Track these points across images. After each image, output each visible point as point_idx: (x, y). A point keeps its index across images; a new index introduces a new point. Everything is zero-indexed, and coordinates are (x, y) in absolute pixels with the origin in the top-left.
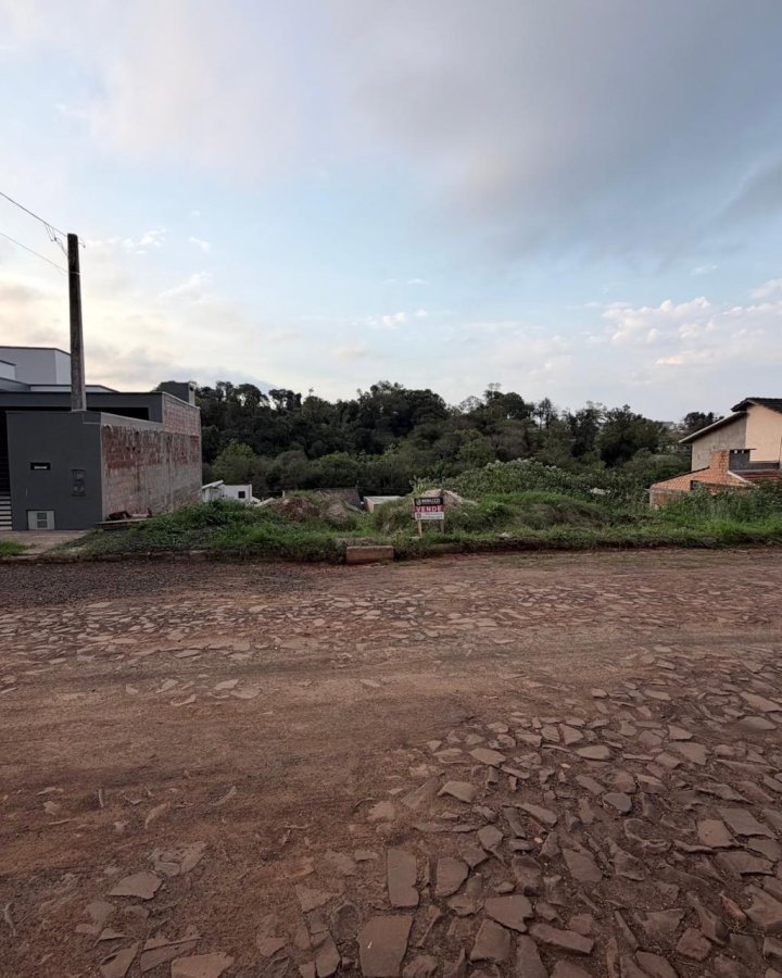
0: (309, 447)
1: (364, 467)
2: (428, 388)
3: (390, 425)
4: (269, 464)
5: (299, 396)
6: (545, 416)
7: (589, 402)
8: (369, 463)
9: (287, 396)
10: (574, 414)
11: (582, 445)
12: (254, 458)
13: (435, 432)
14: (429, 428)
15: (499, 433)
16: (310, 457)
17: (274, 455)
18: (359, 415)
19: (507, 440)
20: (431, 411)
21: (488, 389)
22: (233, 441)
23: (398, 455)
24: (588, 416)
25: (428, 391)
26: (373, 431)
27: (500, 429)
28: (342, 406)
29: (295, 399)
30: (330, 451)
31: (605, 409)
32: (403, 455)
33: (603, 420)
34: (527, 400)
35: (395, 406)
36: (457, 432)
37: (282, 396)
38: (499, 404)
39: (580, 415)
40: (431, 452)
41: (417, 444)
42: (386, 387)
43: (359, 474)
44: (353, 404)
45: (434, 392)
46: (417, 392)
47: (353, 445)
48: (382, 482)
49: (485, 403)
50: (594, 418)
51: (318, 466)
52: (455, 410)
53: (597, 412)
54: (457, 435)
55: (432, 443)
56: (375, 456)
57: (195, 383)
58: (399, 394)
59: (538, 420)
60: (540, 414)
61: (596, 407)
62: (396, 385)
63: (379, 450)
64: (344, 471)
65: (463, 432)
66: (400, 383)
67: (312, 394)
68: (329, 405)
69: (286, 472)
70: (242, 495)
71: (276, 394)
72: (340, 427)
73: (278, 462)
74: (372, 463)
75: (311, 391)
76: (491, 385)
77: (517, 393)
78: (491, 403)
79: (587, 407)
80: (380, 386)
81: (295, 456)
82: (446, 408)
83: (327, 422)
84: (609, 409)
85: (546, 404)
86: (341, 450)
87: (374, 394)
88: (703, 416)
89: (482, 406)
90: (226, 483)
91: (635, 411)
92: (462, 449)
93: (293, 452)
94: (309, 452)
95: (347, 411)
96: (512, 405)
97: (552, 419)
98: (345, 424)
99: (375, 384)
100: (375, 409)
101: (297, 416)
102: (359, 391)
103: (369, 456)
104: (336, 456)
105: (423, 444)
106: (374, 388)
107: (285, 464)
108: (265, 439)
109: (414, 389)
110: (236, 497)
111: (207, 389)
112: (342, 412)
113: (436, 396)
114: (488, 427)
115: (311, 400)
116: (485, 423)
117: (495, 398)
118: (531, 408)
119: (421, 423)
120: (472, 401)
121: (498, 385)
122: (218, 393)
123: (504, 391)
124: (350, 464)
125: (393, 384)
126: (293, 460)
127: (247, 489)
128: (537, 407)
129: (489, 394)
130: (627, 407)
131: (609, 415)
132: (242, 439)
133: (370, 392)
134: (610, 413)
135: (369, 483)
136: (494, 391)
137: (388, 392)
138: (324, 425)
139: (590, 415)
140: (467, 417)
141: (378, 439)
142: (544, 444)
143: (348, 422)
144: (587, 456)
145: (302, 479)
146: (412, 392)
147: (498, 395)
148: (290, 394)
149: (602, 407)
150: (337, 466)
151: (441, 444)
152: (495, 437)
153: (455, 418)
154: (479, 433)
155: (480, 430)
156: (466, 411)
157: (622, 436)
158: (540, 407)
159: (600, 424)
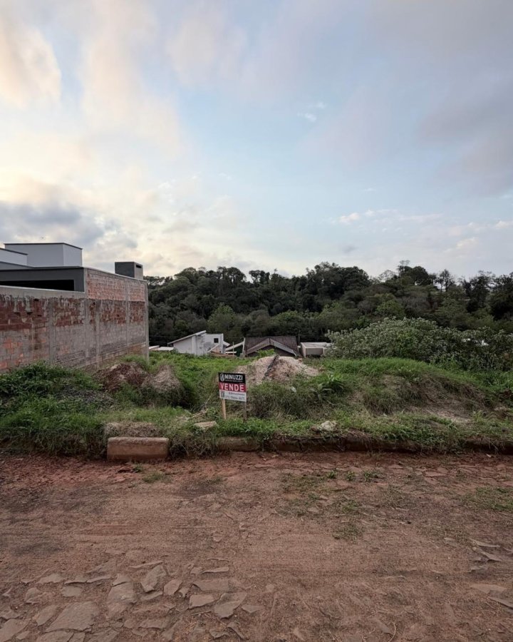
0: (272, 307)
1: (307, 321)
2: (356, 266)
3: (328, 292)
4: (243, 319)
5: (268, 274)
6: (445, 283)
7: (480, 271)
8: (311, 318)
9: (261, 275)
10: (468, 281)
11: (475, 303)
12: (234, 314)
13: (359, 295)
14: (355, 293)
15: (408, 296)
16: (271, 314)
17: (248, 313)
18: (307, 285)
19: (413, 301)
20: (357, 281)
21: (401, 265)
22: (221, 304)
23: (332, 311)
24: (479, 282)
25: (356, 268)
26: (316, 296)
27: (408, 293)
28: (296, 280)
29: (265, 276)
30: (285, 310)
31: (494, 276)
32: (335, 312)
33: (493, 285)
35: (332, 279)
36: (377, 295)
37: (257, 274)
38: (408, 275)
39: (474, 282)
40: (355, 310)
41: (346, 305)
42: (326, 266)
43: (303, 326)
44: (303, 279)
45: (360, 268)
46: (348, 269)
47: (302, 305)
48: (320, 331)
49: (398, 275)
50: (486, 283)
51: (275, 321)
52: (376, 280)
53: (487, 278)
54: (377, 298)
55: (356, 303)
56: (316, 313)
57: (204, 268)
58: (335, 270)
59: (439, 286)
60: (441, 281)
61: (486, 275)
62: (333, 264)
63: (320, 309)
64: (292, 324)
65: (381, 295)
66: (336, 263)
67: (276, 273)
68: (287, 279)
69: (254, 324)
70: (216, 340)
71: (253, 274)
72: (294, 294)
73: (249, 317)
74: (313, 318)
75: (275, 270)
76: (403, 262)
77: (422, 266)
78: (402, 274)
79: (479, 275)
80: (322, 266)
81: (261, 314)
82: (369, 279)
83: (286, 291)
84: (498, 276)
85: (446, 274)
86: (293, 310)
87: (317, 271)
89: (395, 277)
90: (208, 333)
92: (379, 308)
93: (262, 311)
94: (272, 310)
95: (299, 283)
96: (419, 275)
97: (450, 285)
98: (297, 292)
99: (318, 264)
100: (318, 281)
101: (265, 287)
102: (307, 269)
103: (311, 313)
104: (288, 314)
105: (351, 304)
106: (317, 267)
107: (254, 319)
108: (243, 303)
109: (346, 267)
110: (213, 341)
111: (211, 272)
112: (295, 283)
113: (361, 271)
114: (399, 292)
115: (275, 276)
116: (396, 289)
117: (406, 271)
118: (434, 277)
119: (349, 290)
120: (388, 274)
121: (408, 262)
122: (218, 274)
123: (412, 265)
124: (297, 319)
125: (331, 264)
126: (260, 316)
127: (220, 337)
128: (438, 276)
129: (401, 268)
131: (497, 280)
132: (228, 303)
133: (315, 270)
135: (310, 332)
136: (404, 265)
137: (327, 269)
138: (283, 293)
139: (482, 281)
140: (384, 284)
141: (320, 301)
142: (443, 303)
143: (300, 290)
144: (479, 312)
145: (264, 329)
146: (343, 269)
147: (407, 269)
148: (262, 273)
149: (491, 275)
150: (289, 320)
151: (362, 304)
152: (405, 299)
153: (374, 286)
154: (393, 296)
155: (393, 293)
156: (383, 281)
157: (509, 296)
158: (441, 276)
159: (489, 287)
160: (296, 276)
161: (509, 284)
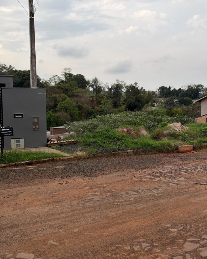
6: (95, 87)
7: (117, 80)
10: (110, 87)
15: (77, 96)
21: (65, 72)
24: (116, 88)
27: (75, 94)
31: (125, 84)
33: (124, 90)
36: (54, 95)
42: (4, 67)
49: (64, 79)
50: (120, 89)
52: (46, 83)
53: (121, 85)
54: (55, 98)
60: (93, 86)
61: (121, 83)
62: (10, 66)
76: (66, 69)
78: (68, 79)
79: (116, 83)
82: (41, 81)
85: (95, 81)
88: (166, 88)
89: (62, 81)
91: (139, 87)
96: (79, 81)
109: (22, 70)
114: (69, 93)
116: (67, 90)
117: (70, 77)
118: (88, 83)
120: (56, 77)
121: (70, 69)
125: (8, 67)
128: (91, 82)
129: (66, 74)
130: (136, 83)
134: (127, 86)
136: (68, 72)
137: (5, 71)
139: (118, 87)
147: (71, 75)
149: (123, 83)
152: (76, 98)
154: (66, 96)
155: (66, 94)
156: (53, 84)
157: (136, 98)
158: (93, 82)
159: (123, 92)
161: (133, 90)
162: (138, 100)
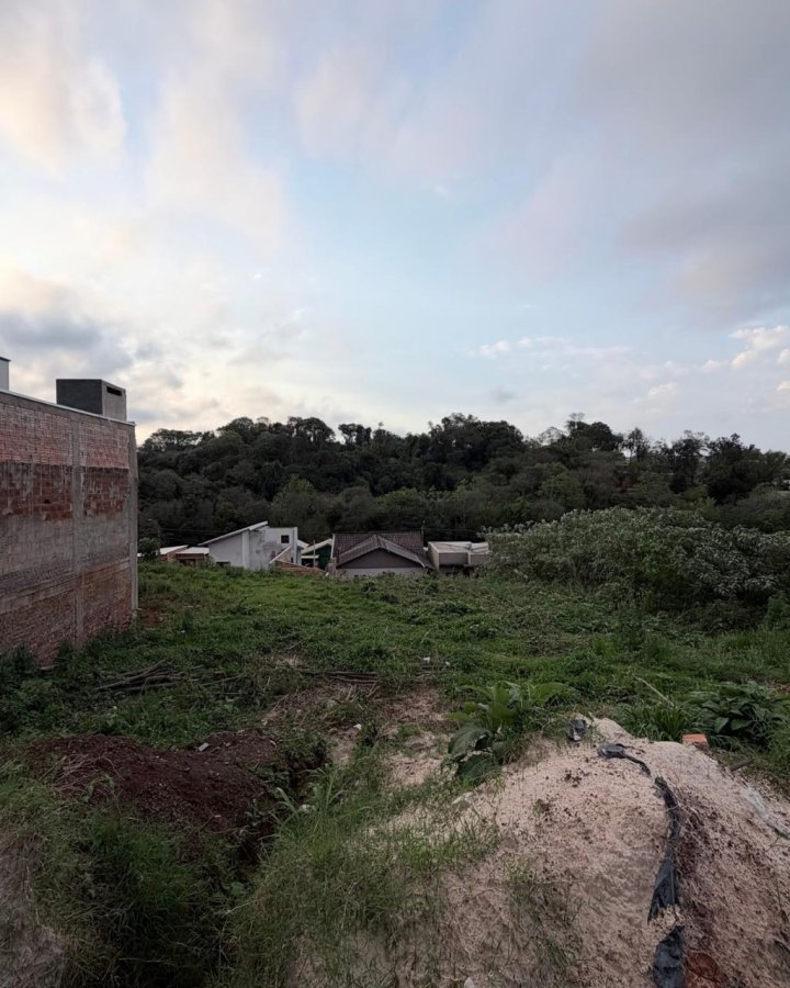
0: (376, 483)
1: (433, 504)
2: (504, 420)
3: (462, 459)
4: (330, 501)
5: (369, 430)
6: (635, 448)
7: (687, 432)
8: (439, 500)
9: (357, 431)
10: (670, 446)
11: (683, 479)
12: (315, 492)
13: (512, 465)
14: (505, 461)
15: (585, 466)
16: (375, 493)
17: (337, 491)
18: (430, 449)
19: (597, 474)
20: (507, 443)
21: (570, 419)
22: (294, 477)
23: (472, 491)
24: (686, 448)
25: (504, 423)
26: (445, 466)
27: (586, 463)
28: (412, 440)
29: (365, 433)
30: (397, 487)
31: (707, 439)
32: (476, 491)
33: (705, 452)
34: (615, 431)
35: (468, 439)
36: (538, 465)
37: (352, 431)
38: (584, 435)
39: (677, 447)
40: (508, 487)
41: (492, 479)
42: (459, 419)
43: (427, 513)
44: (424, 437)
45: (510, 423)
46: (492, 424)
47: (422, 480)
48: (453, 521)
49: (567, 434)
50: (695, 449)
51: (382, 504)
52: (533, 443)
53: (697, 442)
54: (539, 470)
55: (509, 478)
56: (447, 493)
57: (267, 419)
58: (473, 427)
59: (627, 453)
60: (630, 446)
61: (696, 437)
62: (470, 417)
63: (451, 487)
64: (409, 509)
65: (545, 465)
66: (475, 415)
67: (382, 428)
68: (399, 439)
69: (347, 510)
70: (285, 539)
71: (345, 429)
72: (410, 462)
73: (340, 499)
74: (442, 500)
75: (381, 424)
76: (574, 415)
77: (604, 423)
78: (574, 433)
79: (685, 437)
80: (452, 419)
81: (359, 493)
82: (524, 440)
83: (397, 457)
84: (713, 438)
85: (637, 434)
86: (410, 486)
87: (445, 426)
89: (563, 437)
90: (271, 525)
91: (745, 442)
92: (544, 485)
93: (357, 488)
94: (376, 487)
95: (417, 444)
96: (598, 436)
97: (642, 453)
98: (415, 459)
99: (447, 416)
100: (447, 443)
101: (364, 450)
102: (430, 423)
103: (438, 493)
104: (403, 493)
105: (500, 479)
106: (446, 420)
107: (347, 501)
108: (328, 475)
109: (488, 421)
110: (279, 541)
111: (278, 425)
112: (412, 445)
113: (513, 428)
114: (572, 460)
115: (380, 433)
116: (567, 455)
117: (579, 429)
118: (619, 439)
119: (494, 457)
120: (553, 432)
121: (582, 415)
122: (289, 429)
123: (589, 421)
124: (417, 501)
125: (467, 417)
126: (357, 498)
127: (292, 532)
128: (626, 438)
129: (572, 424)
130: (735, 436)
131: (712, 446)
132: (306, 475)
133: (442, 425)
134: (713, 443)
135: (438, 522)
136: (576, 420)
137: (460, 424)
138: (392, 460)
139: (690, 446)
140: (545, 448)
141: (451, 474)
142: (641, 478)
143: (418, 455)
144: (691, 493)
145: (364, 517)
146: (485, 424)
147: (581, 425)
148: (360, 429)
149: (703, 437)
150: (403, 504)
151: (518, 479)
152: (581, 471)
153: (534, 451)
154: (563, 467)
155: (564, 463)
156: (545, 443)
157: (733, 469)
158: (630, 437)
159: (701, 456)
160: (413, 434)
161: (730, 451)
162: (740, 475)
